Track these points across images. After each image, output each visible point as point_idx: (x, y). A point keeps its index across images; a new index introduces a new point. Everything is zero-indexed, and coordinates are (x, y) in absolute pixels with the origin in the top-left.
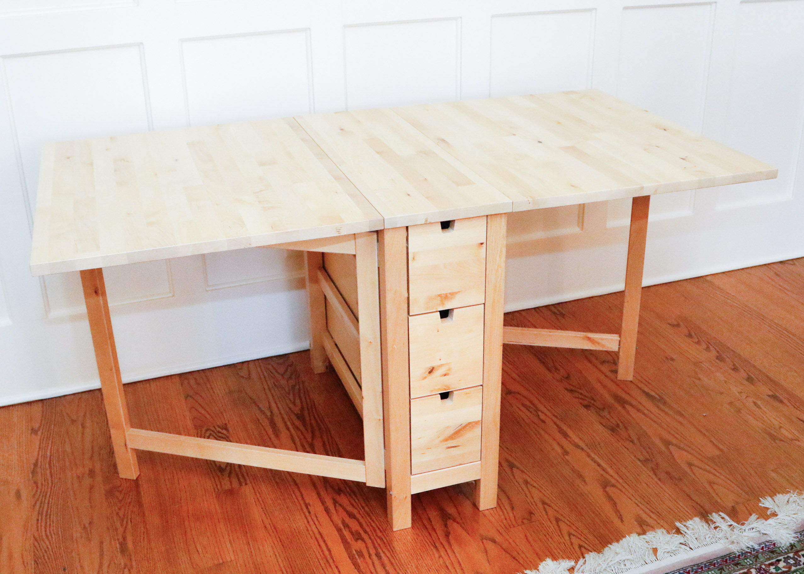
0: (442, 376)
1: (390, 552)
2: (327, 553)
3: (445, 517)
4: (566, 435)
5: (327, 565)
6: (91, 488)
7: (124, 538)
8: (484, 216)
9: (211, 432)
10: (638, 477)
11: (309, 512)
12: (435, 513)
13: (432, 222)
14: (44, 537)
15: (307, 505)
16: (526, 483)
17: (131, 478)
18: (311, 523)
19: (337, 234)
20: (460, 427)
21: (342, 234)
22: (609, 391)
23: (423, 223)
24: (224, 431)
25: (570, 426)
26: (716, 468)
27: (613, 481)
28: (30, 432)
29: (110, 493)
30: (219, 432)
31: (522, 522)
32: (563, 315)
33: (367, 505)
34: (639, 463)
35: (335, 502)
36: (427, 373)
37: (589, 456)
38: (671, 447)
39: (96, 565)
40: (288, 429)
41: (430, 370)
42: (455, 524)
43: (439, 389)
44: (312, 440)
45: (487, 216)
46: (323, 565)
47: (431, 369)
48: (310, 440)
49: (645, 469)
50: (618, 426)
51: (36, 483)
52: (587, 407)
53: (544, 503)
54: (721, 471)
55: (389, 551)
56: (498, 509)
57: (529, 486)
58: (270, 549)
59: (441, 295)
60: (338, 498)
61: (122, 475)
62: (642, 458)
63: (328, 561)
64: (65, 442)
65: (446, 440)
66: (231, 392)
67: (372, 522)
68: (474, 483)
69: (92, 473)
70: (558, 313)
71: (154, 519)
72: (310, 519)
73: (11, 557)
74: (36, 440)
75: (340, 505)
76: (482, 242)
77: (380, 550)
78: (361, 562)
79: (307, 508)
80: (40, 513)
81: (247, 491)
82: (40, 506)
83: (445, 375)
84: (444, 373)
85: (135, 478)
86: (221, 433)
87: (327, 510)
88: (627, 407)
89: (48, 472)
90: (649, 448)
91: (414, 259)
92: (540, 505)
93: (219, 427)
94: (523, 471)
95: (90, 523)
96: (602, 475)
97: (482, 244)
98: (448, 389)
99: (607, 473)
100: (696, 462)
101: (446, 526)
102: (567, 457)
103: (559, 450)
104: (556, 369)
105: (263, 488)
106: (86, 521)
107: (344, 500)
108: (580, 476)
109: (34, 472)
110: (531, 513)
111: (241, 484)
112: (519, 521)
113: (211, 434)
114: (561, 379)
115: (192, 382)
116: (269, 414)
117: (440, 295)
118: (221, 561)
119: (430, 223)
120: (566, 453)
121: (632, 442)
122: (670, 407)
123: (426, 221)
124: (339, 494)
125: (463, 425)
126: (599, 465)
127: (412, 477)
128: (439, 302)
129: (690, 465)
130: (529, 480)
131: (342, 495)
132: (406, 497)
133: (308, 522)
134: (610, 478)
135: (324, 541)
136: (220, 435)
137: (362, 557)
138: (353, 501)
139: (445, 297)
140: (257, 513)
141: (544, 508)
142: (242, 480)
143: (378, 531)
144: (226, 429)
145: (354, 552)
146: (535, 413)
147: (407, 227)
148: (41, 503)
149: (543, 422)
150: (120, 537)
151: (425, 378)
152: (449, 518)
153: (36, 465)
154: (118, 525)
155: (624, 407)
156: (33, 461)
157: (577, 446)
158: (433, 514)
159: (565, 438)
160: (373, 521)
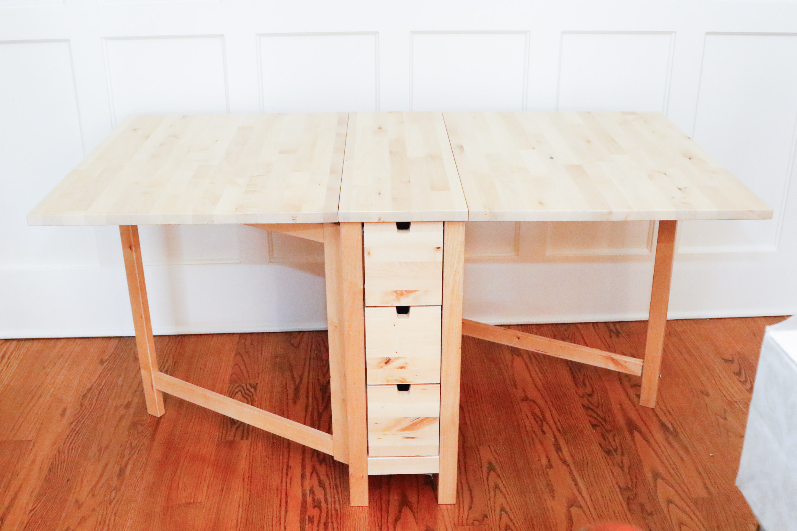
0: (398, 368)
1: (338, 524)
2: (283, 513)
3: (404, 502)
4: (558, 449)
5: (278, 524)
6: (122, 417)
7: (126, 466)
8: (442, 221)
9: (242, 389)
10: (609, 503)
11: (287, 474)
12: (396, 498)
13: (385, 221)
14: (66, 452)
15: (288, 467)
16: (497, 487)
17: (156, 416)
18: (284, 484)
19: (292, 222)
20: (417, 420)
21: (297, 222)
22: (625, 415)
23: (376, 221)
24: (252, 390)
25: (567, 442)
26: (696, 511)
27: (582, 503)
28: (99, 361)
29: (134, 425)
30: (248, 389)
31: (473, 523)
32: (618, 334)
33: (340, 478)
34: (618, 490)
35: (314, 469)
36: (384, 363)
37: (571, 473)
38: (659, 481)
39: (93, 483)
40: (307, 397)
41: (386, 361)
42: (409, 511)
43: (397, 380)
44: (323, 411)
45: (444, 222)
46: (274, 523)
47: (388, 360)
48: (321, 411)
49: (620, 496)
50: (616, 450)
51: (82, 405)
52: (594, 426)
53: (503, 509)
54: (698, 514)
55: (337, 522)
56: (456, 506)
57: (497, 491)
58: (238, 498)
59: (397, 291)
60: (318, 467)
61: (150, 411)
62: (622, 485)
63: (280, 520)
64: (120, 376)
65: (403, 430)
66: (276, 357)
67: (336, 494)
68: (432, 476)
69: (128, 406)
70: (614, 331)
71: (157, 453)
72: (284, 480)
73: (33, 461)
74: (101, 368)
75: (317, 473)
76: (439, 246)
77: (330, 520)
78: (309, 527)
79: (287, 470)
80: (73, 430)
81: (245, 446)
82: (76, 425)
83: (402, 368)
84: (401, 365)
85: (159, 416)
86: (249, 391)
87: (303, 476)
88: (636, 434)
89: (95, 398)
90: (636, 477)
91: (369, 253)
92: (498, 512)
93: (250, 385)
94: (499, 476)
95: (107, 447)
96: (574, 494)
97: (439, 248)
98: (405, 382)
99: (580, 493)
100: (676, 499)
101: (400, 512)
102: (548, 470)
103: (544, 461)
104: (584, 384)
105: (260, 444)
106: (103, 445)
107: (322, 470)
108: (552, 491)
109: (85, 396)
110: (486, 516)
111: (242, 438)
112: (470, 521)
113: (240, 390)
114: (584, 395)
115: (248, 342)
116: (298, 381)
117: (395, 292)
118: (192, 501)
119: (384, 222)
120: (550, 466)
121: (622, 468)
122: (680, 442)
123: (380, 219)
124: (321, 464)
125: (420, 419)
126: (576, 484)
127: (369, 458)
128: (394, 297)
129: (669, 502)
130: (501, 485)
131: (324, 464)
132: (363, 477)
133: (282, 482)
134: (580, 498)
135: (286, 503)
136: (247, 392)
137: (312, 522)
138: (329, 473)
139: (400, 294)
140: (243, 465)
141: (501, 515)
142: (245, 435)
143: (337, 504)
144: (255, 388)
145: (307, 518)
146: (540, 422)
147: (363, 224)
148: (77, 423)
149: (544, 432)
150: (123, 463)
151: (382, 367)
152: (407, 505)
153: (89, 390)
154: (127, 452)
155: (631, 433)
156: (89, 386)
157: (564, 462)
158: (394, 499)
159: (556, 451)
160: (338, 493)
